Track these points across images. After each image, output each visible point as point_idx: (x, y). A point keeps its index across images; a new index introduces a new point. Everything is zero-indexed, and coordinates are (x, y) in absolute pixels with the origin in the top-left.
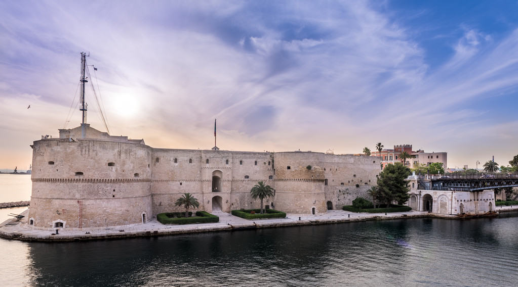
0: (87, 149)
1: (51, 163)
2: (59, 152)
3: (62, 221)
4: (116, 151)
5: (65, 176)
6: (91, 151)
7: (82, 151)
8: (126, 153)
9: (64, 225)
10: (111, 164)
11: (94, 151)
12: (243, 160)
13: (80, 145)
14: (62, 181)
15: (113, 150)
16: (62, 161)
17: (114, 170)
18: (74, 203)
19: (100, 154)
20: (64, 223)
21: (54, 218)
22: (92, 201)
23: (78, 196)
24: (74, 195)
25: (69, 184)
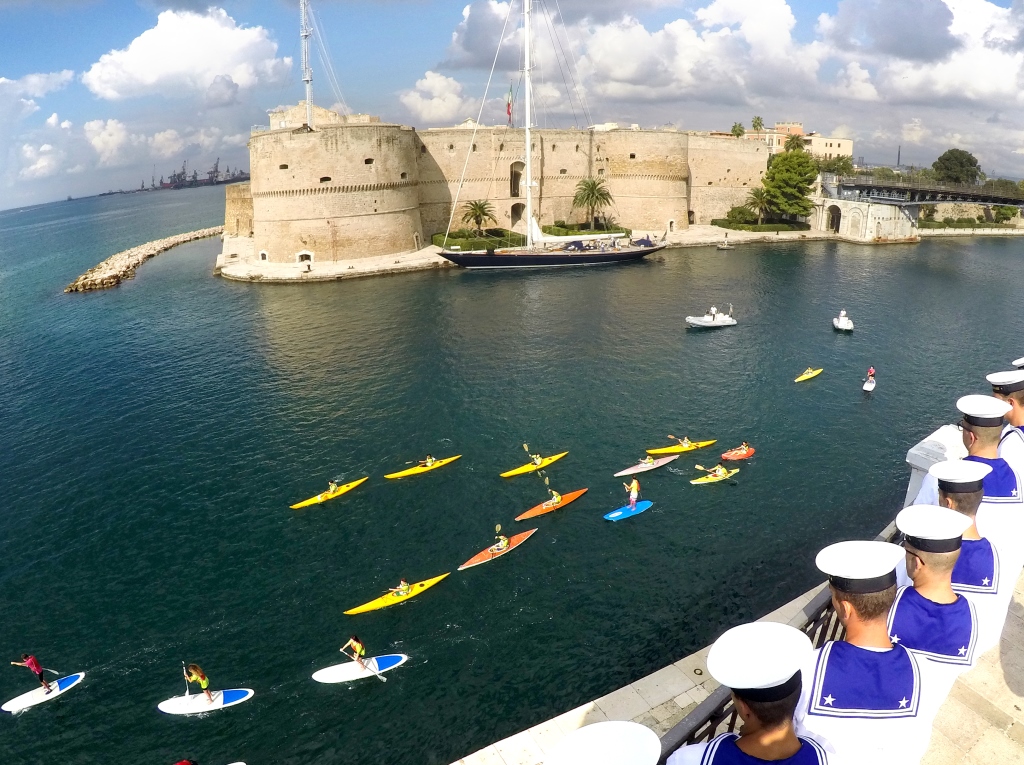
0: (334, 141)
1: (284, 167)
2: (294, 150)
3: (308, 253)
4: (374, 140)
5: (306, 185)
6: (339, 143)
7: (326, 145)
8: (388, 142)
9: (312, 258)
10: (368, 161)
11: (343, 142)
12: (557, 144)
13: (323, 136)
14: (303, 192)
15: (370, 139)
16: (299, 163)
17: (373, 170)
18: (323, 223)
19: (352, 147)
20: (312, 254)
21: (297, 249)
22: (347, 219)
23: (326, 214)
24: (321, 213)
25: (312, 196)
